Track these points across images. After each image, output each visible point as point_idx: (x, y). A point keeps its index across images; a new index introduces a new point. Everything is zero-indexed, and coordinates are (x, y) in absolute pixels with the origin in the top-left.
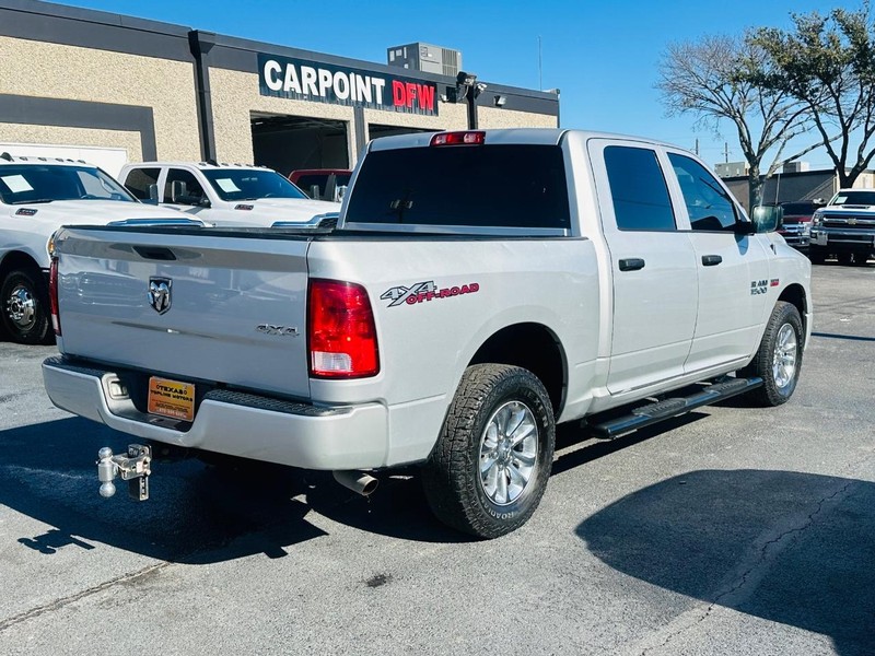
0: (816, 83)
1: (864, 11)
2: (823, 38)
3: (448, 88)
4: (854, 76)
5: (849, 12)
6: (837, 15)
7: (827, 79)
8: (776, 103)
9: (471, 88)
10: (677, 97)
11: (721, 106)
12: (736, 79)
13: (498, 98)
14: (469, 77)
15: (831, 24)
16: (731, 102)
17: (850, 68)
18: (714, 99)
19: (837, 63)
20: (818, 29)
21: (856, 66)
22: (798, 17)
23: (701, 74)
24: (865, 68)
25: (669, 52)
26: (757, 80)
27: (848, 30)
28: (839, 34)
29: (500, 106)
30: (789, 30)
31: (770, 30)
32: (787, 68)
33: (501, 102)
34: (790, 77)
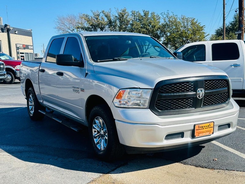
0: (99, 30)
1: (110, 11)
2: (100, 18)
3: (1, 28)
4: (109, 29)
5: (106, 11)
6: (103, 12)
7: (102, 29)
9: (8, 29)
12: (78, 28)
13: (15, 32)
14: (8, 26)
15: (101, 14)
17: (108, 26)
19: (104, 25)
20: (98, 15)
21: (109, 26)
22: (93, 11)
23: (68, 25)
24: (111, 27)
25: (58, 18)
26: (83, 28)
27: (106, 16)
28: (104, 17)
29: (16, 34)
30: (91, 15)
31: (86, 14)
32: (91, 25)
33: (16, 33)
34: (92, 28)
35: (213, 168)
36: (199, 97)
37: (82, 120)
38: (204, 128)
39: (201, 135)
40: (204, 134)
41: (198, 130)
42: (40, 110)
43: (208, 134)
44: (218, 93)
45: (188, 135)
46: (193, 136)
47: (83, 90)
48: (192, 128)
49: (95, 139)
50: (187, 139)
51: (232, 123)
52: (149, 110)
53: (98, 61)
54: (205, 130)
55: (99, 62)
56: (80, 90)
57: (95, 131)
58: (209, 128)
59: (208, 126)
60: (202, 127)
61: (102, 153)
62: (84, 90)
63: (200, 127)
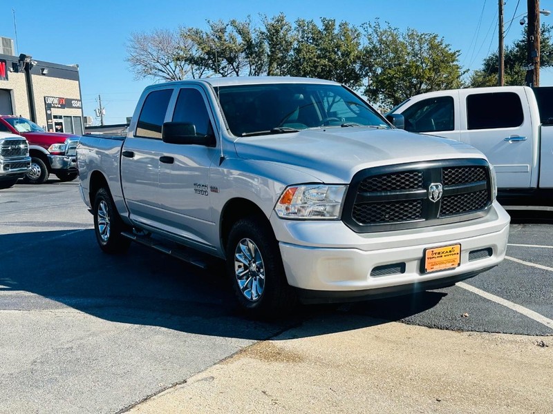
0: (224, 63)
1: (248, 21)
2: (226, 36)
3: (13, 64)
4: (246, 60)
5: (241, 21)
6: (233, 22)
7: (231, 61)
8: (202, 74)
9: (27, 64)
10: (139, 67)
11: (168, 74)
12: (178, 59)
13: (43, 70)
14: (27, 57)
15: (230, 29)
16: (174, 72)
17: (243, 54)
18: (163, 70)
19: (236, 52)
20: (223, 31)
21: (247, 54)
22: (211, 22)
23: (155, 54)
24: (251, 55)
25: (132, 38)
26: (191, 60)
27: (240, 32)
28: (235, 34)
29: (44, 74)
30: (206, 29)
31: (194, 29)
32: (208, 53)
33: (45, 72)
34: (209, 58)
35: (460, 330)
36: (433, 198)
37: (213, 247)
38: (443, 255)
39: (436, 267)
40: (443, 267)
41: (431, 258)
42: (124, 232)
43: (449, 265)
44: (468, 192)
45: (412, 267)
46: (422, 270)
47: (214, 190)
48: (421, 255)
49: (239, 281)
50: (411, 276)
51: (495, 246)
52: (341, 224)
53: (244, 134)
54: (444, 258)
55: (244, 136)
56: (209, 190)
57: (240, 267)
58: (453, 255)
59: (450, 251)
60: (439, 253)
61: (254, 305)
62: (217, 189)
63: (436, 254)
